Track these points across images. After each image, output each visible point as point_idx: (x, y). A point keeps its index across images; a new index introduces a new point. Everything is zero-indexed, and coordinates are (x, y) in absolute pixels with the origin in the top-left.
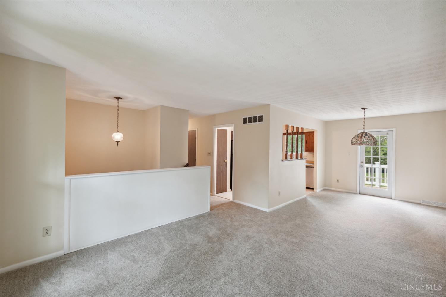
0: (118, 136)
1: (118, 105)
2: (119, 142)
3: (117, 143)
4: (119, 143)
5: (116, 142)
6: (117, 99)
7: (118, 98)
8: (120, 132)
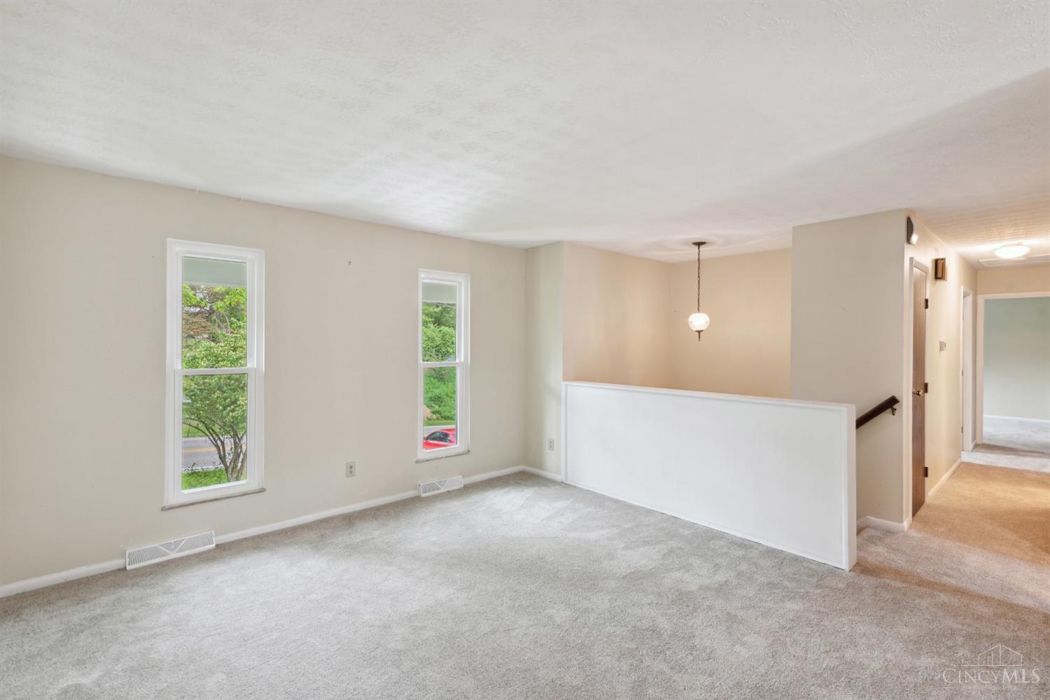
0: (699, 321)
1: (699, 258)
2: (702, 331)
3: (698, 333)
4: (701, 333)
5: (696, 331)
6: (697, 247)
7: (699, 244)
8: (702, 312)
